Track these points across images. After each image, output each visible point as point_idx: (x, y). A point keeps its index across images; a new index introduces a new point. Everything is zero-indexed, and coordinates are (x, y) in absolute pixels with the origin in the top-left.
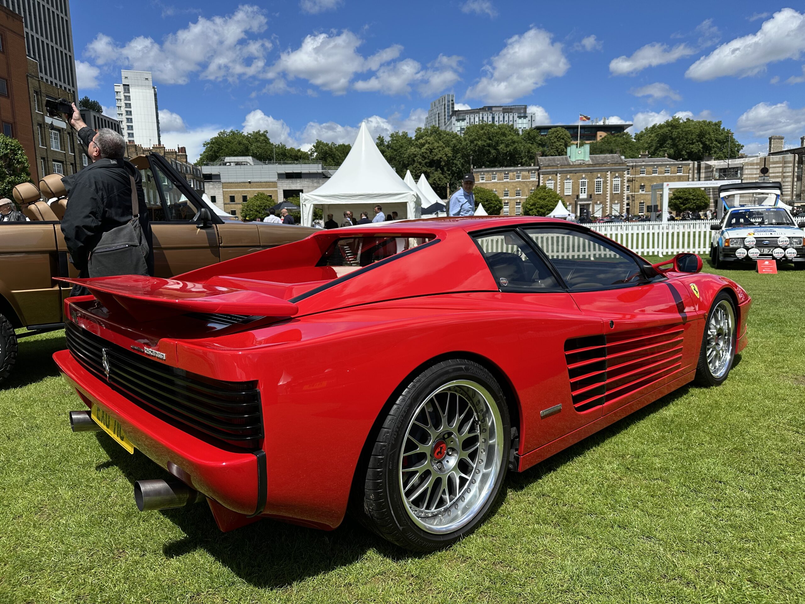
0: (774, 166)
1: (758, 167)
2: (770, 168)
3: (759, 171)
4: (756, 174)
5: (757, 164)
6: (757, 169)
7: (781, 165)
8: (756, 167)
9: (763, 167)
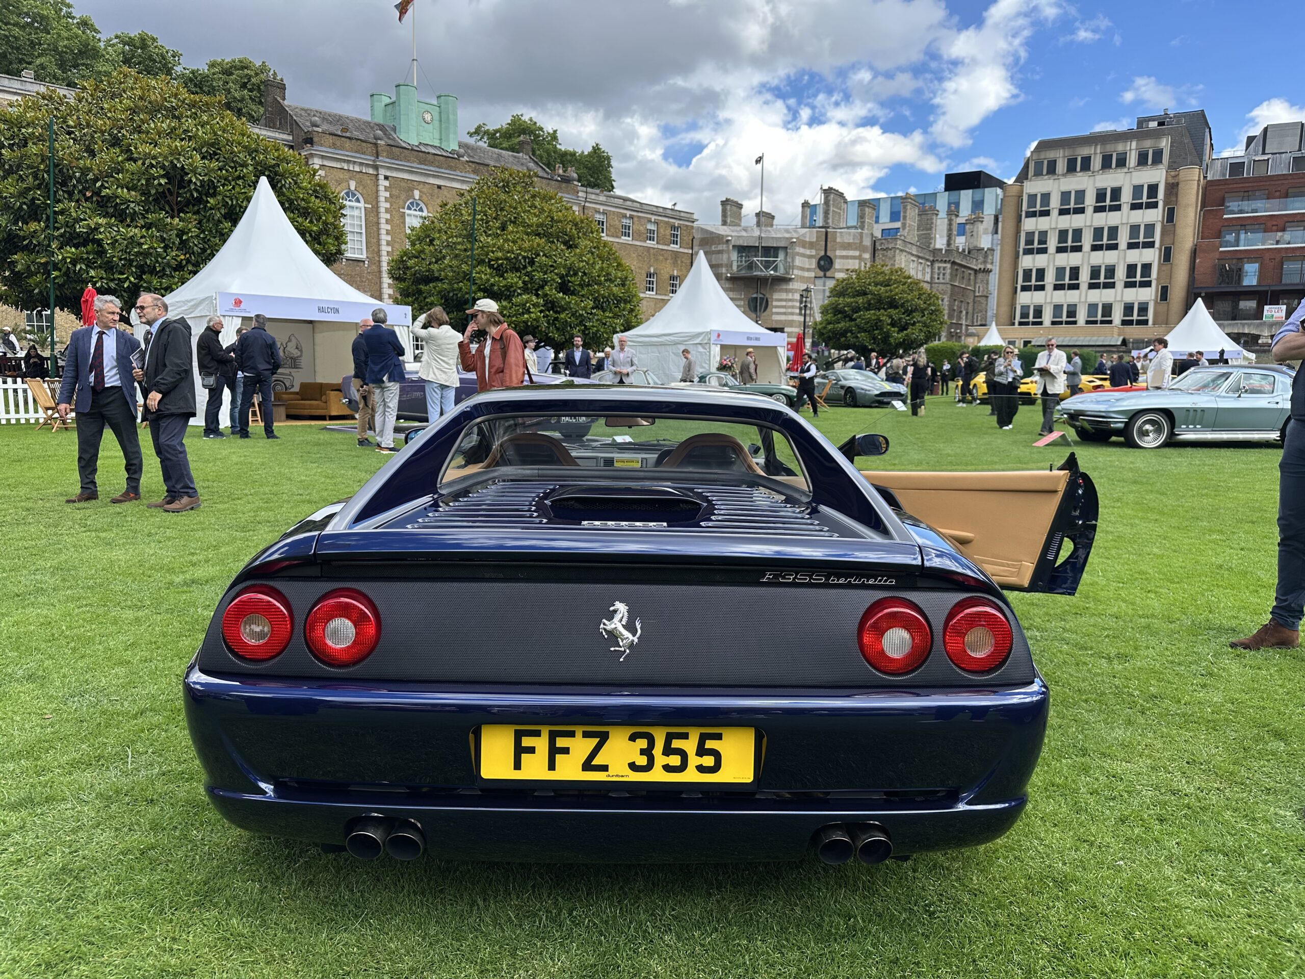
0: (844, 253)
1: (813, 252)
2: (836, 257)
3: (814, 263)
4: (808, 270)
5: (811, 245)
6: (810, 257)
7: (857, 253)
8: (808, 252)
9: (822, 253)
